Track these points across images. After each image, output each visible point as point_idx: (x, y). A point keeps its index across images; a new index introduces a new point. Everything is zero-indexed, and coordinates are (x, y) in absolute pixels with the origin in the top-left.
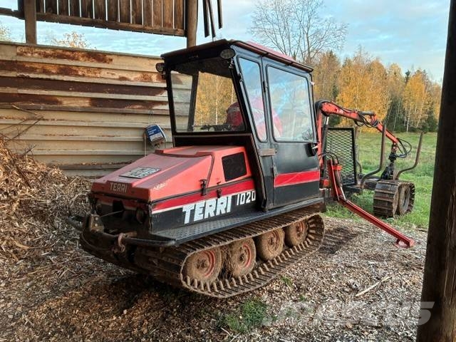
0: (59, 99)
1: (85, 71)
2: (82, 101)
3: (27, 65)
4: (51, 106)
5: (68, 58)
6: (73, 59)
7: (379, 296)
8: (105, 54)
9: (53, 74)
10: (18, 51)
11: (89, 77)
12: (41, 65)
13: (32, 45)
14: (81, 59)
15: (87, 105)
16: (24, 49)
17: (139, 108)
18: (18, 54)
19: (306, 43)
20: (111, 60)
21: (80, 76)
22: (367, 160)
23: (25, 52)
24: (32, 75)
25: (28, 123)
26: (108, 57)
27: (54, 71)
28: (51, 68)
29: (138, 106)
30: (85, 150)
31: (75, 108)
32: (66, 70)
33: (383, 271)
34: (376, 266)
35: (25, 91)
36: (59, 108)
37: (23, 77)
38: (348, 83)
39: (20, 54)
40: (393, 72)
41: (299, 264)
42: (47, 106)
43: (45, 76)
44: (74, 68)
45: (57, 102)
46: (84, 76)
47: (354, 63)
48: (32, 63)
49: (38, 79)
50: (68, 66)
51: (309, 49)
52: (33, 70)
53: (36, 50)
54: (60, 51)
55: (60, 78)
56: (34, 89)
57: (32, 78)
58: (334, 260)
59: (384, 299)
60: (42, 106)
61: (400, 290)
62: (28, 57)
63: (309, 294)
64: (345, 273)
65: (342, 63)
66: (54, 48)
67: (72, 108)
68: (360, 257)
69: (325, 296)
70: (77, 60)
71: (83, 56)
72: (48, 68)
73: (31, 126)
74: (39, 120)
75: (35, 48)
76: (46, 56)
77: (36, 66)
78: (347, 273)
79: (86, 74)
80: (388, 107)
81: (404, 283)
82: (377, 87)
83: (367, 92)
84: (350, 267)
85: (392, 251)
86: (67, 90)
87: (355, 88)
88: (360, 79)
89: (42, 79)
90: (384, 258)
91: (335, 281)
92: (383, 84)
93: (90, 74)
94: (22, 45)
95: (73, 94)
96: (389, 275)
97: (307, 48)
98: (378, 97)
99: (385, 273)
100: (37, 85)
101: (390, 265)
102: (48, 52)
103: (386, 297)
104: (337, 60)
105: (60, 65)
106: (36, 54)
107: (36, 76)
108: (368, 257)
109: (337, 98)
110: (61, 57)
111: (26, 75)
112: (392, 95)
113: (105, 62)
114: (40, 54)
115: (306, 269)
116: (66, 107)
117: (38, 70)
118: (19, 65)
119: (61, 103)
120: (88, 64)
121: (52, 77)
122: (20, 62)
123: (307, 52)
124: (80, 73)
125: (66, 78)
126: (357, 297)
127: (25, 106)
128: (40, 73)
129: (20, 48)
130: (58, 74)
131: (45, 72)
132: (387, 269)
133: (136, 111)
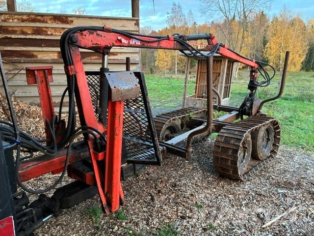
0: (35, 54)
1: (53, 31)
2: (51, 55)
3: (10, 29)
4: (29, 59)
5: (39, 21)
6: (43, 22)
7: (285, 227)
8: (67, 17)
9: (29, 34)
10: (3, 18)
11: (56, 35)
12: (20, 28)
13: (12, 12)
14: (49, 22)
15: (56, 58)
16: (7, 17)
17: (95, 59)
18: (3, 21)
19: (242, 5)
20: (72, 21)
21: (49, 35)
22: (288, 93)
23: (8, 19)
24: (13, 36)
25: (13, 72)
26: (70, 19)
27: (30, 32)
28: (27, 30)
29: (95, 57)
30: (57, 92)
31: (47, 60)
32: (38, 31)
33: (291, 201)
34: (285, 195)
35: (9, 48)
36: (35, 60)
37: (7, 38)
38: (275, 34)
39: (5, 21)
40: (311, 25)
41: (215, 190)
42: (26, 59)
43: (23, 37)
44: (44, 29)
45: (33, 56)
46: (52, 35)
47: (280, 19)
48: (13, 27)
49: (18, 38)
50: (40, 27)
51: (244, 10)
52: (14, 32)
53: (16, 17)
54: (33, 16)
55: (34, 37)
56: (16, 46)
57: (14, 38)
58: (246, 187)
59: (289, 231)
60: (23, 59)
61: (306, 220)
62: (10, 23)
63: (219, 222)
64: (255, 201)
65: (271, 20)
66: (29, 14)
67: (45, 60)
68: (271, 185)
69: (233, 225)
70: (46, 22)
71: (50, 20)
72: (25, 30)
73: (15, 74)
74: (21, 70)
75: (15, 15)
76: (23, 21)
77: (16, 29)
78: (257, 201)
79: (54, 34)
80: (307, 52)
81: (310, 213)
82: (298, 37)
83: (290, 41)
84: (260, 195)
85: (302, 178)
86: (40, 46)
87: (280, 38)
88: (284, 31)
89: (21, 38)
90: (293, 186)
91: (244, 209)
92: (303, 34)
93: (57, 33)
94: (5, 14)
95: (45, 49)
96: (296, 205)
97: (242, 8)
98: (299, 44)
99: (293, 202)
100: (18, 43)
101: (298, 194)
102: (25, 17)
103: (291, 228)
104: (267, 18)
105: (33, 27)
106: (16, 20)
107: (16, 37)
108: (278, 185)
109: (266, 46)
110: (34, 21)
111: (9, 36)
112: (310, 43)
113: (68, 23)
114: (18, 20)
115: (220, 195)
116: (40, 60)
117: (18, 32)
118: (4, 29)
119: (36, 57)
120: (54, 25)
121: (28, 37)
122: (4, 26)
123: (242, 12)
124: (49, 33)
125: (38, 37)
126: (263, 228)
127: (11, 60)
128: (19, 34)
129: (3, 15)
130: (32, 34)
131: (23, 33)
132: (295, 198)
133: (93, 61)
